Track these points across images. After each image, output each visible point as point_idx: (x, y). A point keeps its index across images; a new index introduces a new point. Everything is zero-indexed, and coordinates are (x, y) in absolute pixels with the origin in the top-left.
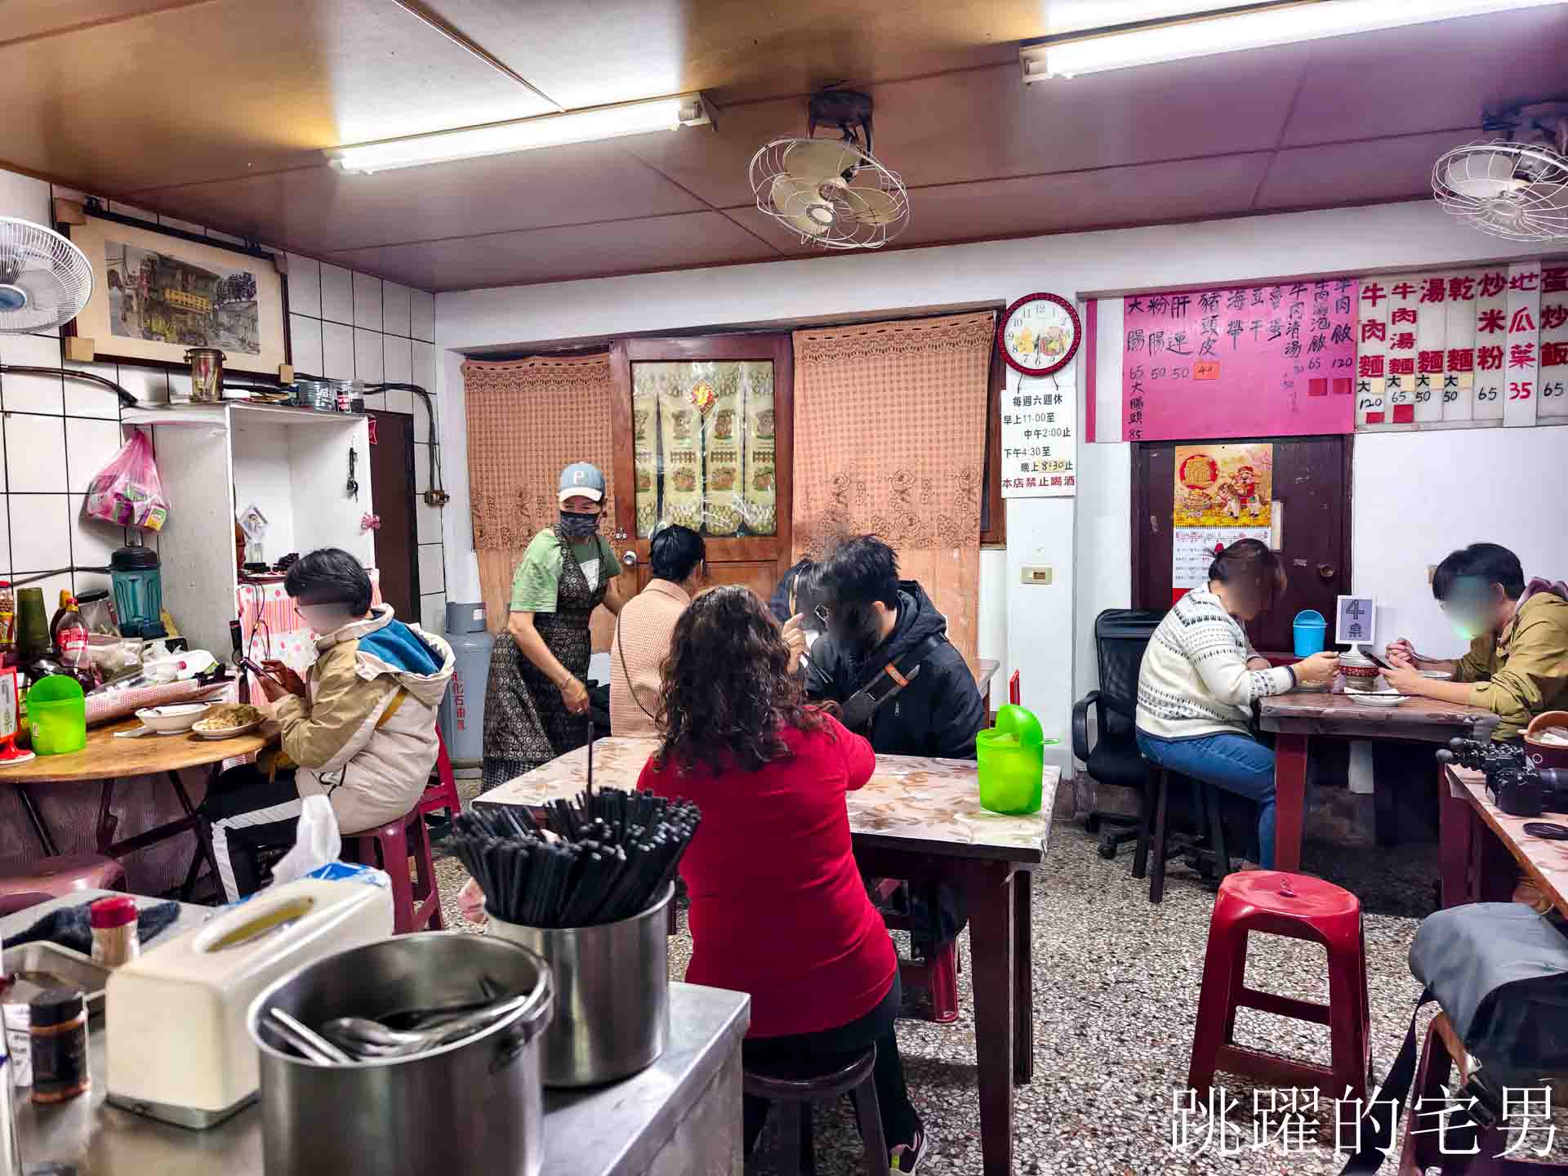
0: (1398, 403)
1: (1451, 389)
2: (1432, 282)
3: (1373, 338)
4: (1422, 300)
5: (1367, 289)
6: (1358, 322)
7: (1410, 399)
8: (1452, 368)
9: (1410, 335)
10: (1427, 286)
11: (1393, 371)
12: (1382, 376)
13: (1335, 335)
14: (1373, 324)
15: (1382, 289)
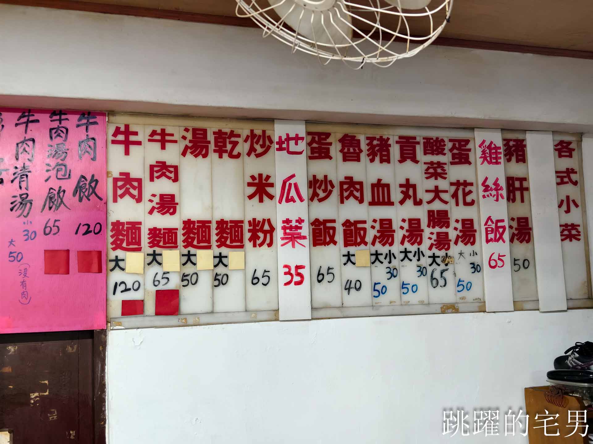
0: (161, 287)
1: (221, 270)
2: (195, 130)
3: (127, 198)
4: (184, 154)
5: (117, 132)
6: (108, 173)
7: (174, 283)
8: (222, 243)
9: (173, 196)
10: (189, 136)
11: (153, 243)
12: (139, 250)
13: (78, 189)
14: (126, 178)
15: (136, 133)
